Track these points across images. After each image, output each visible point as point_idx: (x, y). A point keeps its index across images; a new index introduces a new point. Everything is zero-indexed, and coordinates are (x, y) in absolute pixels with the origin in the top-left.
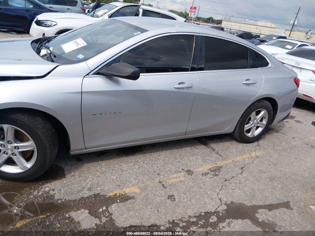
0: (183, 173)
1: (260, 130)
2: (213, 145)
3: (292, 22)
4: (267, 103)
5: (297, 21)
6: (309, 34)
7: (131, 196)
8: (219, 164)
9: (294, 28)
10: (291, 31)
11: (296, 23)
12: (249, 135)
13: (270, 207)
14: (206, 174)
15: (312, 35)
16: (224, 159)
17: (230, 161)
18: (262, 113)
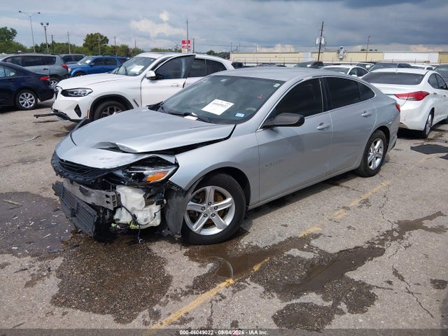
0: (342, 210)
1: (378, 161)
2: (345, 184)
3: (317, 42)
4: (381, 132)
5: (323, 39)
6: (341, 52)
7: (318, 233)
8: (364, 197)
9: (322, 49)
10: (319, 53)
11: (323, 42)
12: (371, 167)
13: (430, 218)
14: (360, 207)
15: (345, 54)
16: (364, 193)
17: (370, 193)
18: (378, 143)
